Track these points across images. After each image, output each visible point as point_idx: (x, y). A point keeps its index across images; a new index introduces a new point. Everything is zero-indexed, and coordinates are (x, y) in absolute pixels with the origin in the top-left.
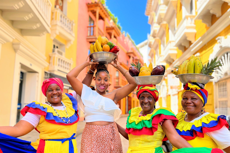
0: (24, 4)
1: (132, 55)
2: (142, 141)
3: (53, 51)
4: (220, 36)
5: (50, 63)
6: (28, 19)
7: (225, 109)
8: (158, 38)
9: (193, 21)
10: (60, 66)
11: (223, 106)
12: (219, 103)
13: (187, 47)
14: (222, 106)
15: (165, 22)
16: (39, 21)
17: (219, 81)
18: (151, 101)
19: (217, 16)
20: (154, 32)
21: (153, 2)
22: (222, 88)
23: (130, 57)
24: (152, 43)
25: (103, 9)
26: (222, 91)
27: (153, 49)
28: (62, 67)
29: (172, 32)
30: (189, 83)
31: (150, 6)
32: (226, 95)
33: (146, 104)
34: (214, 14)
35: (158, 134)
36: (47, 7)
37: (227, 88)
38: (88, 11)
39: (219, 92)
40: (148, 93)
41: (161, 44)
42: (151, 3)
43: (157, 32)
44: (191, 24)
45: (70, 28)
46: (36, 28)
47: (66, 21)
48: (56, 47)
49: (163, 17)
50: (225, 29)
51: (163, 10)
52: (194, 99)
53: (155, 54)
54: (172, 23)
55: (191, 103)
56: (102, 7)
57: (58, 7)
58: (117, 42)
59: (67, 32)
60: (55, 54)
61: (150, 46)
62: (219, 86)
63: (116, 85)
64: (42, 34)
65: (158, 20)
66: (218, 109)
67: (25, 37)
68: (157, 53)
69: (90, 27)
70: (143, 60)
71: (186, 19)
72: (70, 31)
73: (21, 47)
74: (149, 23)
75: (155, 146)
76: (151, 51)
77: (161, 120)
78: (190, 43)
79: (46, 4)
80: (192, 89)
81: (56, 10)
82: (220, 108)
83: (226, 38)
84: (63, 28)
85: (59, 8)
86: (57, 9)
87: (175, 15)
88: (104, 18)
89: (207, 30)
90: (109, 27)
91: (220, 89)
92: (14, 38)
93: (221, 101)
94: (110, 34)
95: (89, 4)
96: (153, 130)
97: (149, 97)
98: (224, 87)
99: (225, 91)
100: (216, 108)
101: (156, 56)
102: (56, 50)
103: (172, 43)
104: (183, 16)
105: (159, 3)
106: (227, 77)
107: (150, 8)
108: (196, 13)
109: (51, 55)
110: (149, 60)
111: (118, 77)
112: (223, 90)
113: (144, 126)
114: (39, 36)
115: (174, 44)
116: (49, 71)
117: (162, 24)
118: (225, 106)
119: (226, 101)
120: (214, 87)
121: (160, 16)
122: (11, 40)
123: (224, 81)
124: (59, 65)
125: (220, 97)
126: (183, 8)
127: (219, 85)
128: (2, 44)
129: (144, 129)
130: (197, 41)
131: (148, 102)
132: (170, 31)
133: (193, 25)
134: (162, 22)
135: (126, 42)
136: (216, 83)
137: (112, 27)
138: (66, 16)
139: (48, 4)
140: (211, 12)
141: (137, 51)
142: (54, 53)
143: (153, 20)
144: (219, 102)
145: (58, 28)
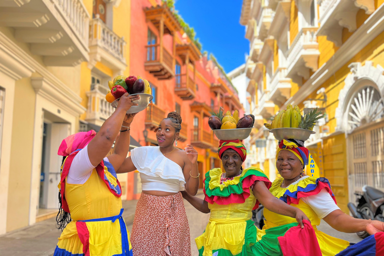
0: (49, 19)
1: (219, 91)
2: (231, 211)
3: (93, 88)
4: (355, 61)
5: (87, 107)
6: (55, 40)
7: (363, 175)
8: (260, 63)
9: (315, 37)
10: (104, 112)
11: (361, 172)
12: (355, 166)
13: (305, 78)
14: (359, 171)
15: (271, 37)
16: (72, 44)
17: (353, 132)
18: (237, 160)
19: (350, 29)
20: (255, 52)
21: (252, 3)
22: (358, 142)
23: (216, 94)
24: (252, 71)
25: (171, 17)
26: (359, 148)
27: (253, 81)
28: (107, 113)
29: (284, 52)
30: (284, 140)
31: (249, 9)
32: (364, 154)
33: (231, 164)
34: (345, 26)
35: (250, 201)
36: (83, 20)
37: (365, 143)
38: (147, 21)
39: (354, 148)
40: (233, 151)
41: (266, 72)
42: (250, 5)
43: (259, 52)
44: (311, 41)
45: (118, 50)
46: (66, 53)
47: (111, 39)
48: (96, 81)
49: (268, 28)
50: (361, 51)
51: (268, 16)
52: (291, 159)
53: (258, 89)
54: (282, 39)
55: (287, 165)
56: (169, 13)
57: (98, 16)
58: (194, 70)
59: (113, 56)
60: (96, 93)
61: (249, 75)
62: (355, 140)
63: (194, 140)
64: (76, 63)
65: (261, 32)
66: (353, 175)
67: (49, 67)
68: (260, 87)
69: (151, 47)
70: (238, 99)
71: (303, 34)
72: (119, 54)
73: (44, 84)
74: (247, 37)
75: (246, 218)
76: (250, 84)
77: (252, 182)
78: (311, 72)
79: (82, 15)
80: (288, 147)
81: (95, 23)
82: (357, 175)
83: (364, 64)
84: (107, 51)
85: (100, 18)
86: (97, 20)
87: (287, 26)
88: (172, 31)
89: (336, 51)
90: (181, 46)
91: (356, 145)
92: (34, 71)
93: (357, 163)
94: (183, 58)
95: (147, 8)
96: (245, 196)
97: (234, 156)
98: (362, 142)
99: (364, 147)
100: (350, 174)
101: (259, 92)
102: (97, 86)
103: (283, 71)
104: (300, 29)
105: (263, 5)
106: (365, 125)
107: (247, 13)
108: (319, 23)
109: (89, 95)
110: (247, 99)
111: (198, 127)
112: (360, 146)
113: (232, 193)
114: (71, 65)
115: (286, 72)
116: (86, 120)
117: (266, 39)
118: (363, 171)
119: (364, 163)
120: (347, 141)
121: (264, 26)
122: (29, 74)
123: (361, 132)
124: (102, 110)
125: (356, 157)
126: (300, 15)
127: (355, 137)
128: (16, 80)
129: (232, 196)
130: (320, 68)
131: (233, 162)
132: (280, 51)
133: (314, 43)
134: (266, 37)
135: (209, 68)
136: (349, 135)
137: (185, 45)
138: (111, 30)
139: (85, 14)
140: (341, 23)
141: (228, 84)
142: (94, 91)
143: (253, 32)
144: (355, 164)
145: (99, 50)
